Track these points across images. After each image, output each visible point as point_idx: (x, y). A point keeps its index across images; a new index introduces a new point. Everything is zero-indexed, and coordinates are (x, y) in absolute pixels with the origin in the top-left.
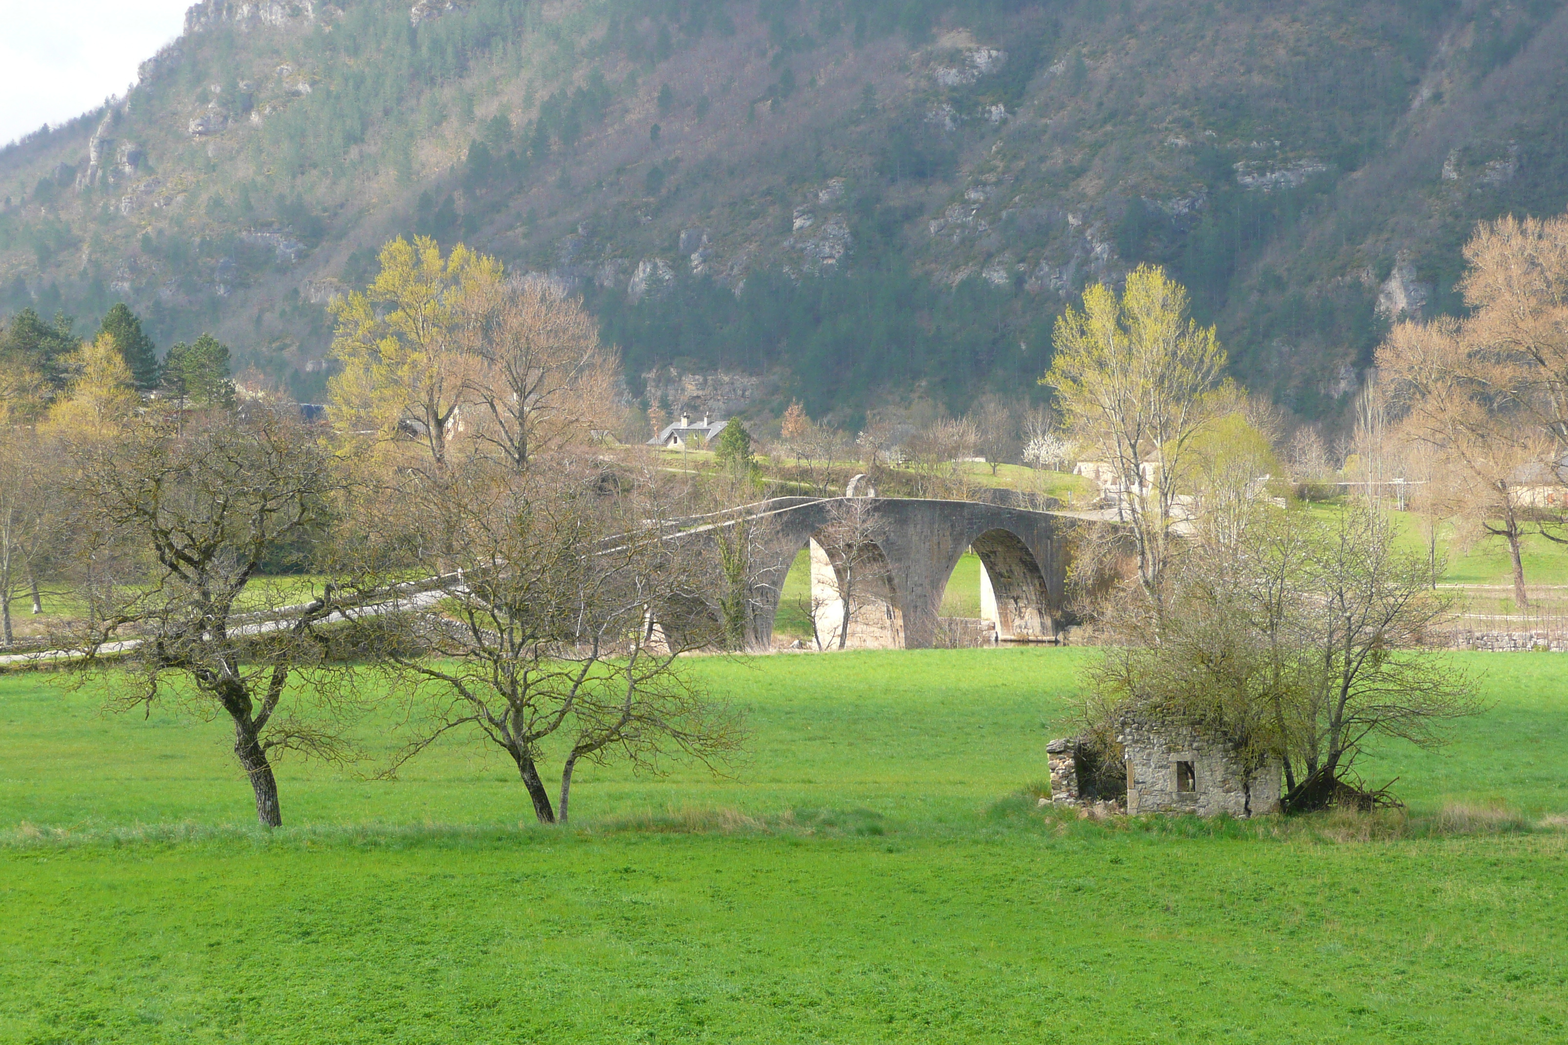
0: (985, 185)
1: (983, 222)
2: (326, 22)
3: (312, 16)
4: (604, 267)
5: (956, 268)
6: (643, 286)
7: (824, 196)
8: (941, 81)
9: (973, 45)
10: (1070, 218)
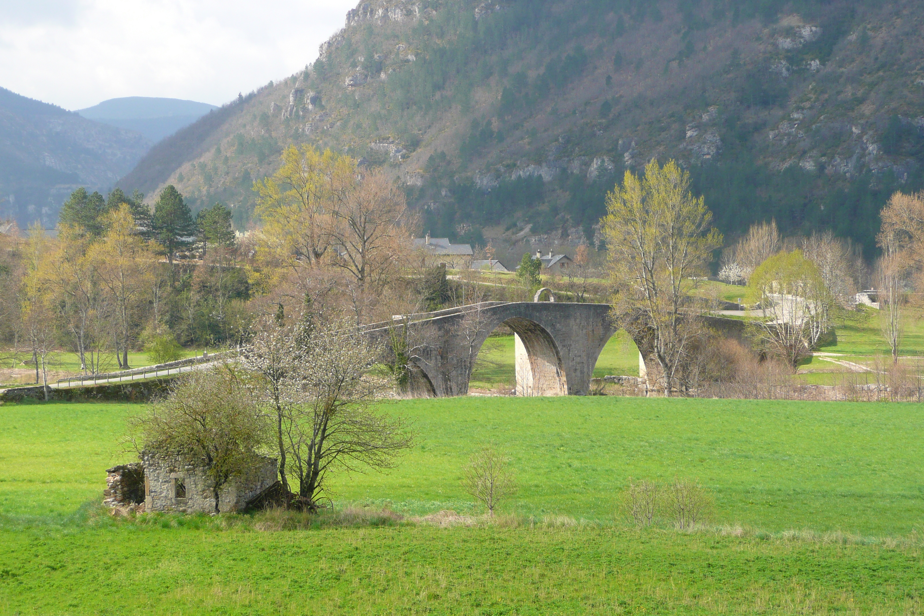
0: (803, 109)
1: (801, 132)
2: (426, 18)
3: (418, 15)
4: (574, 162)
5: (784, 160)
6: (596, 173)
7: (705, 117)
8: (780, 46)
9: (801, 24)
10: (854, 129)
